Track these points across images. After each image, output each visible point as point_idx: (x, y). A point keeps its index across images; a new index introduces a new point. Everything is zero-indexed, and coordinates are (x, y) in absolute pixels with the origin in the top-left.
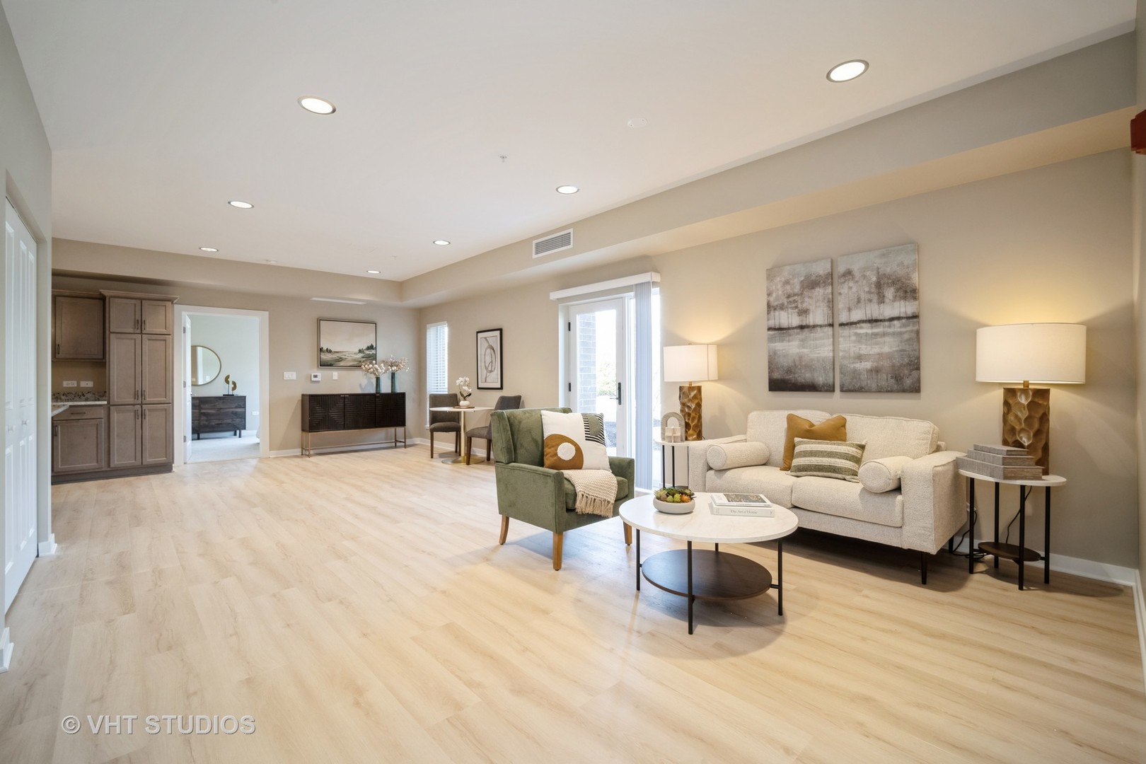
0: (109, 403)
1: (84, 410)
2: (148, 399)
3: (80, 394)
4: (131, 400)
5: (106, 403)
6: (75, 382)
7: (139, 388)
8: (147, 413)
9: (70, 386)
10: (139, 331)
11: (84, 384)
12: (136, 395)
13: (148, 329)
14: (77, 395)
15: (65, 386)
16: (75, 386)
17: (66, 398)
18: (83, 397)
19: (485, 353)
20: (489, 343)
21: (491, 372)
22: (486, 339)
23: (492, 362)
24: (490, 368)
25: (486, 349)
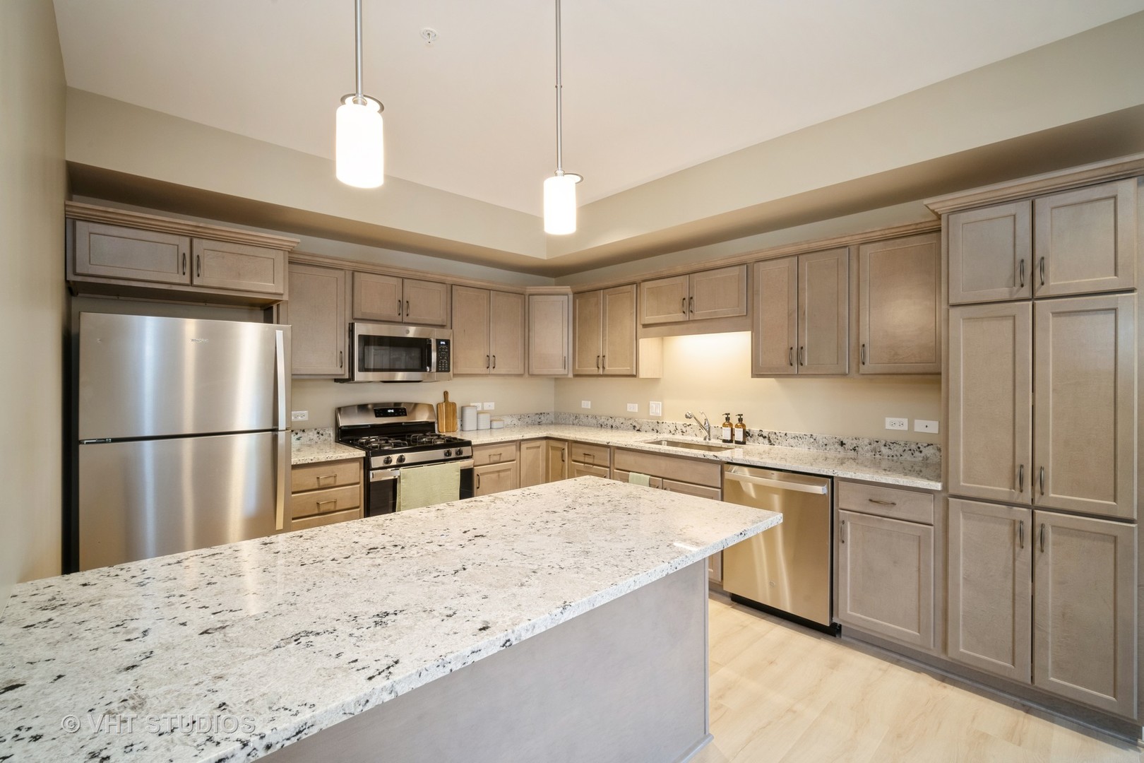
0: (945, 488)
1: (893, 495)
2: (1053, 496)
3: (914, 447)
4: (1002, 489)
5: (938, 486)
6: (905, 421)
7: (1024, 456)
8: (1050, 536)
9: (896, 427)
10: (1025, 292)
11: (920, 426)
12: (1017, 479)
13: (1055, 283)
14: (907, 449)
15: (888, 426)
16: (905, 428)
17: (891, 453)
18: (917, 454)
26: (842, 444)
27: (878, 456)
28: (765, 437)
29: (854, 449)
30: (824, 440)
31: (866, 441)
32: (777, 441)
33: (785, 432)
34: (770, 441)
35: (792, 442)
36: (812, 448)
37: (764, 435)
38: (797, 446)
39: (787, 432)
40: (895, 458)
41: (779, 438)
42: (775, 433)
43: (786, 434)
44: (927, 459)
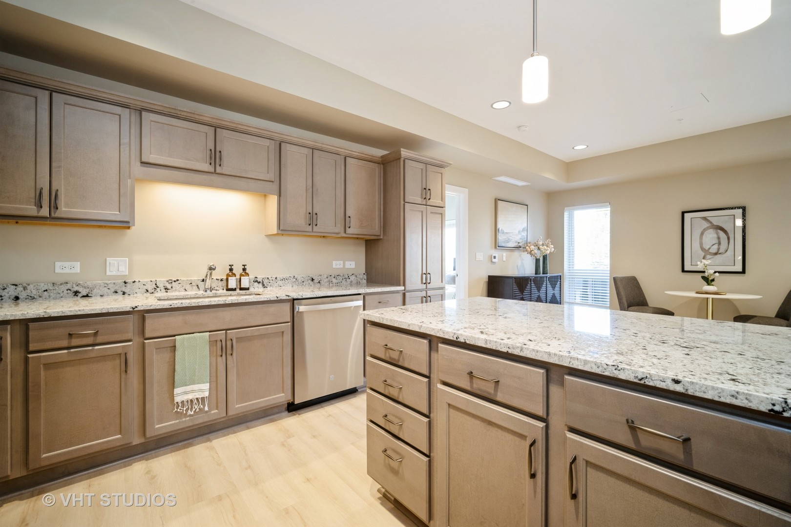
6: (341, 263)
9: (338, 266)
11: (348, 265)
14: (344, 278)
15: (334, 266)
16: (342, 266)
17: (337, 281)
18: (348, 280)
19: (702, 234)
20: (711, 223)
21: (716, 254)
22: (705, 219)
23: (719, 244)
24: (714, 249)
25: (705, 230)
26: (313, 280)
27: (331, 284)
28: (259, 282)
29: (319, 282)
30: (302, 278)
31: (326, 276)
32: (270, 284)
33: (275, 277)
34: (263, 285)
35: (280, 283)
36: (294, 285)
37: (259, 280)
38: (284, 285)
39: (278, 276)
40: (339, 284)
41: (271, 281)
42: (268, 278)
43: (276, 278)
44: (351, 282)
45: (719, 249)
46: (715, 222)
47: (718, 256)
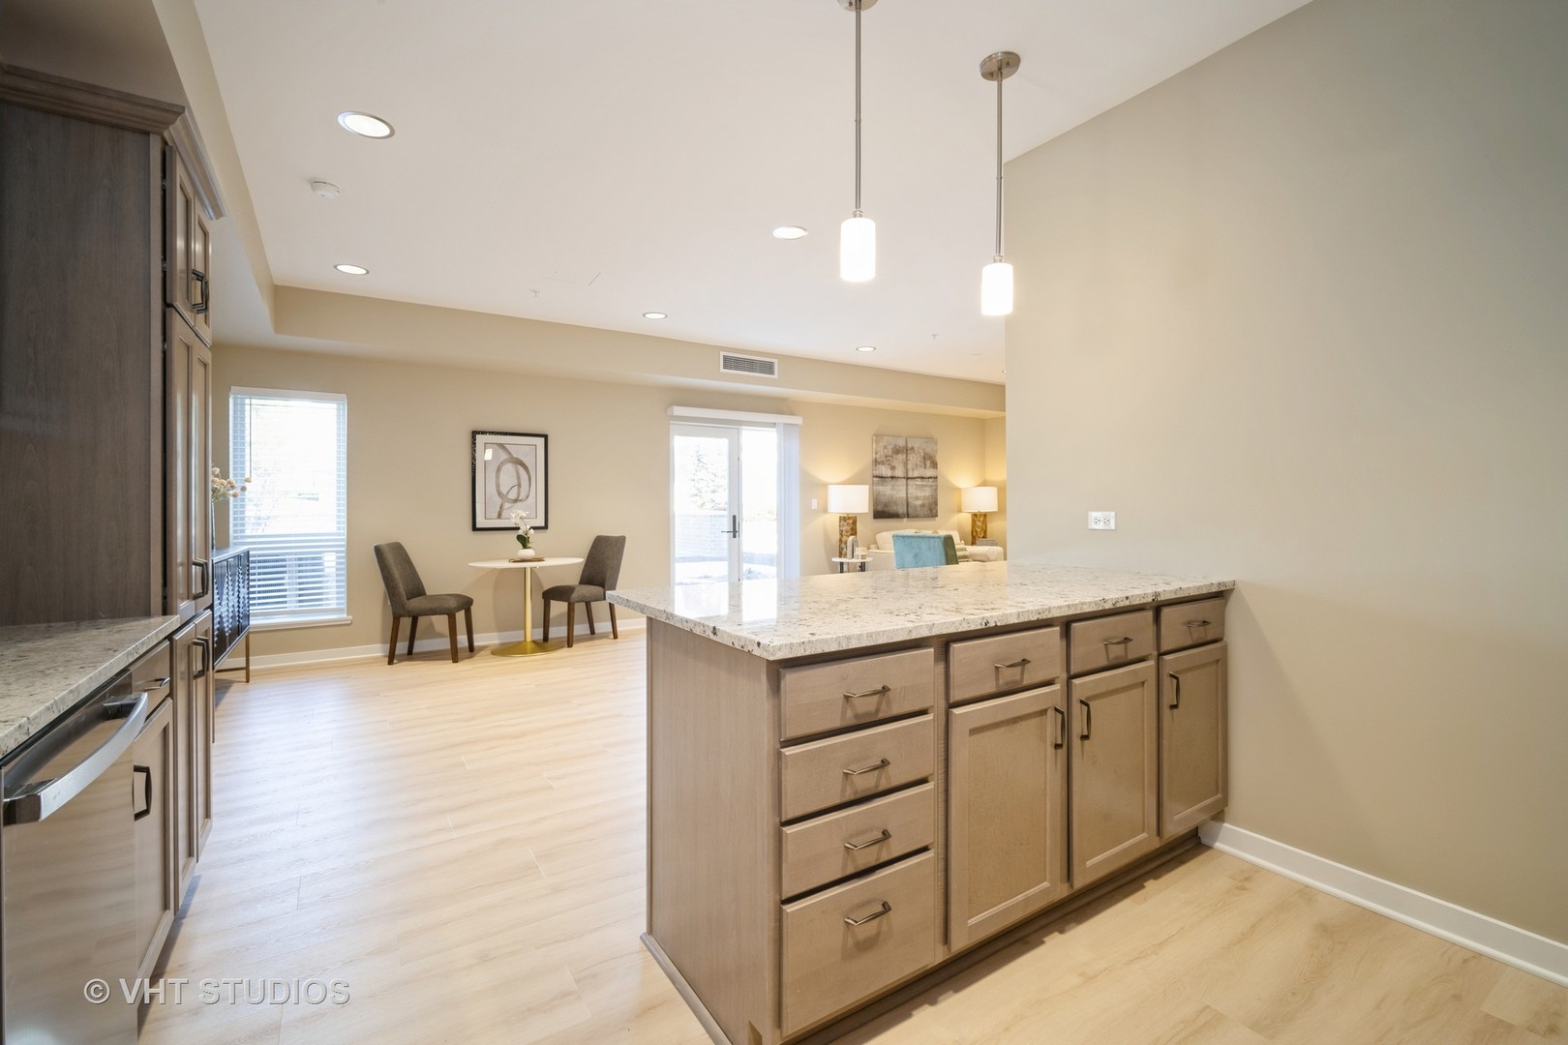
19: (499, 470)
20: (510, 453)
21: (516, 501)
22: (502, 446)
23: (519, 485)
24: (513, 495)
25: (502, 463)
45: (519, 495)
46: (516, 453)
47: (519, 504)
